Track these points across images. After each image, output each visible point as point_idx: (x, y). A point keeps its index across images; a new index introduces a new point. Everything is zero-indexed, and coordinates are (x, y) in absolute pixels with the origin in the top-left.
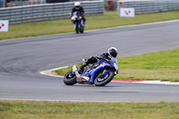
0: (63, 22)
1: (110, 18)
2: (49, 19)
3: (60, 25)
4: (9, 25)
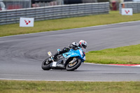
1: (113, 16)
2: (66, 17)
4: (35, 21)
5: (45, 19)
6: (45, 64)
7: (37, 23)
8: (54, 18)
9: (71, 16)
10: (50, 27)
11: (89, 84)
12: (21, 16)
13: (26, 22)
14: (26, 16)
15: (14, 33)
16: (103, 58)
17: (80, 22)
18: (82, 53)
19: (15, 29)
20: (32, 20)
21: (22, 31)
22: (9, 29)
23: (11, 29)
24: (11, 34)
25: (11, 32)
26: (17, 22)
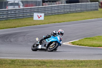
0: (76, 14)
2: (68, 13)
3: (74, 16)
4: (45, 16)
5: (52, 14)
6: (34, 47)
7: (47, 17)
8: (58, 14)
9: (71, 12)
10: (56, 20)
11: (84, 61)
12: (35, 12)
13: (38, 17)
14: (38, 12)
15: (30, 24)
16: (95, 42)
17: (78, 17)
18: (59, 39)
20: (43, 15)
21: (35, 23)
23: (27, 22)
25: (27, 24)
26: (32, 16)
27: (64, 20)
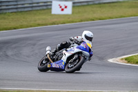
4: (73, 6)
10: (96, 16)
13: (60, 8)
15: (44, 23)
19: (44, 17)
21: (54, 20)
22: (37, 17)
23: (40, 18)
24: (39, 25)
25: (40, 22)
26: (49, 7)
27: (110, 15)
